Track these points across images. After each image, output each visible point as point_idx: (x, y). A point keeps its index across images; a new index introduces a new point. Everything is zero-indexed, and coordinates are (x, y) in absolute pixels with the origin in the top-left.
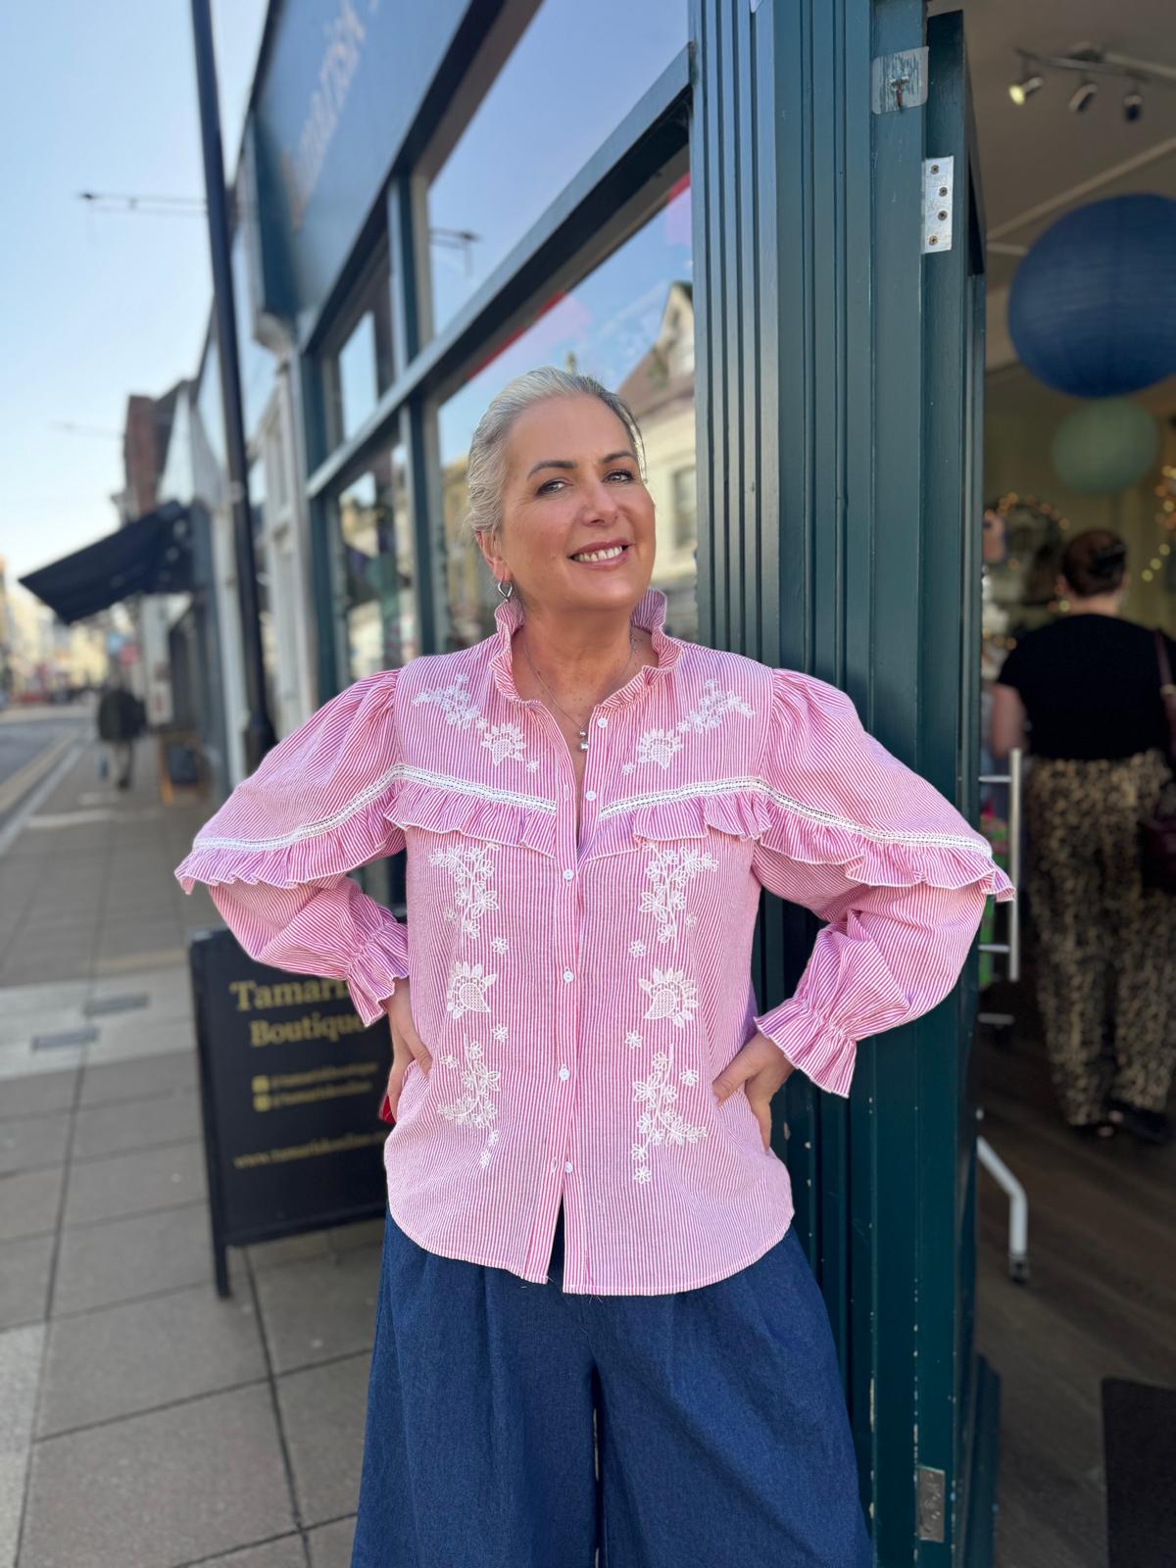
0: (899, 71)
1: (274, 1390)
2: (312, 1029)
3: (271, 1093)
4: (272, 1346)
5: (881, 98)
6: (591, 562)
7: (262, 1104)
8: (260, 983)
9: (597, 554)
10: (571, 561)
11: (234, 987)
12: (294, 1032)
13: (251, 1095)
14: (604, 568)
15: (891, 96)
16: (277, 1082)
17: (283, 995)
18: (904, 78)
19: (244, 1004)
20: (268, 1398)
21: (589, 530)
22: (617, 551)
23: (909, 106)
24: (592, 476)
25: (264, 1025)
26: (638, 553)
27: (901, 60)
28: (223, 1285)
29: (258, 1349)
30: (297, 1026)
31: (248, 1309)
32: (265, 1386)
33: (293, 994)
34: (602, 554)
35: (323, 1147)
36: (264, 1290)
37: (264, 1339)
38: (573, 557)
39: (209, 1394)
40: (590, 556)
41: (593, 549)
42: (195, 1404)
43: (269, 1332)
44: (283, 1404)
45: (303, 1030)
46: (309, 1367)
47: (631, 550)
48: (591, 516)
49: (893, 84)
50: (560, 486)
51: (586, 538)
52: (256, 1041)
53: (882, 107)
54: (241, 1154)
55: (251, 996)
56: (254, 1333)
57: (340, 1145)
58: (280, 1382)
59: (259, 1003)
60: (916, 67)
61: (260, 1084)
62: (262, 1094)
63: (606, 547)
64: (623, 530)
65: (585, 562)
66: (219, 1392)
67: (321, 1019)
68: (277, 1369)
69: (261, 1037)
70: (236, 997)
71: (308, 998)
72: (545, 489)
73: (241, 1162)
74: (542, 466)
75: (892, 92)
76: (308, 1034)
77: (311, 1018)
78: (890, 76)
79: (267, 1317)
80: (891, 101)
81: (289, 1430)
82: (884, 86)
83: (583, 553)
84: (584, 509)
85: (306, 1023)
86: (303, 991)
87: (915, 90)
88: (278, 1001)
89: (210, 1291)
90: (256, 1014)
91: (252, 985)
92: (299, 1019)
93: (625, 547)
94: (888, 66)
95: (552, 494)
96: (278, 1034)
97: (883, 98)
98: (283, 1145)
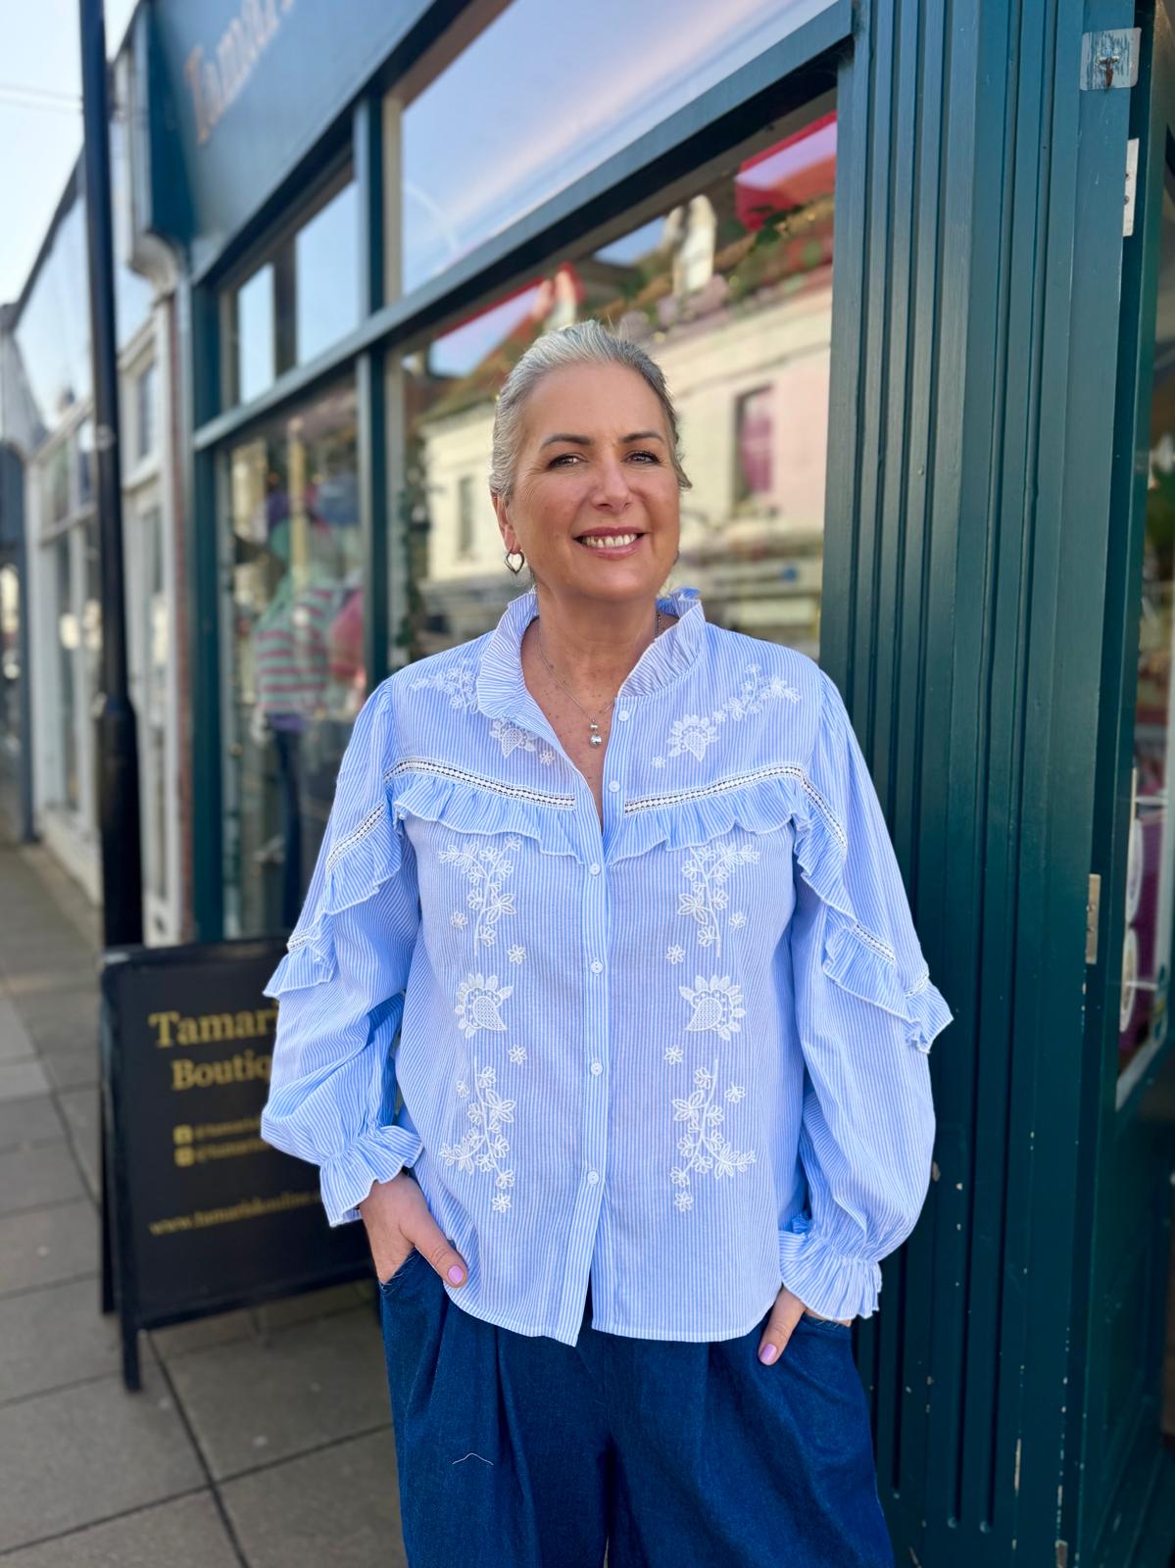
0: (1109, 50)
1: (218, 1499)
2: (244, 1069)
3: (195, 1144)
4: (206, 1446)
5: (1088, 76)
6: (597, 548)
7: (184, 1158)
8: (183, 1016)
9: (604, 541)
10: (577, 544)
11: (153, 1019)
12: (223, 1072)
13: (174, 1147)
14: (610, 557)
15: (1099, 75)
16: (201, 1133)
17: (211, 1029)
18: (1114, 57)
19: (165, 1040)
20: (213, 1509)
21: (599, 513)
22: (628, 540)
23: (1118, 87)
24: (609, 455)
25: (189, 1065)
26: (653, 543)
27: (1111, 38)
28: (132, 1378)
29: (190, 1451)
30: (227, 1066)
31: (166, 1403)
32: (207, 1495)
33: (223, 1028)
34: (609, 540)
35: (257, 1208)
36: (181, 1381)
37: (194, 1441)
38: (580, 539)
39: (138, 1509)
40: (596, 541)
41: (601, 534)
42: (122, 1522)
43: (197, 1428)
44: (232, 1514)
45: (233, 1071)
46: (255, 1470)
47: (646, 540)
48: (599, 499)
49: (1102, 63)
50: (575, 460)
51: (592, 521)
52: (179, 1084)
53: (1089, 84)
54: (157, 1219)
55: (174, 1030)
56: (179, 1432)
57: (273, 1205)
58: (223, 1489)
59: (182, 1039)
60: (1127, 48)
61: (182, 1134)
62: (184, 1145)
63: (614, 533)
64: (636, 518)
65: (591, 547)
66: (152, 1505)
67: (255, 1058)
68: (217, 1475)
69: (184, 1079)
70: (155, 1032)
71: (240, 1032)
72: (556, 463)
73: (157, 1229)
74: (557, 439)
75: (1101, 71)
76: (239, 1075)
77: (243, 1057)
78: (1099, 54)
79: (192, 1414)
80: (1099, 80)
81: (246, 1545)
82: (1092, 63)
83: (590, 536)
84: (594, 489)
85: (238, 1062)
86: (235, 1024)
87: (1125, 73)
88: (206, 1036)
89: (116, 1386)
90: (180, 1051)
91: (175, 1016)
92: (230, 1058)
93: (640, 535)
94: (1097, 43)
95: (564, 468)
96: (204, 1075)
97: (1090, 75)
98: (208, 1208)
